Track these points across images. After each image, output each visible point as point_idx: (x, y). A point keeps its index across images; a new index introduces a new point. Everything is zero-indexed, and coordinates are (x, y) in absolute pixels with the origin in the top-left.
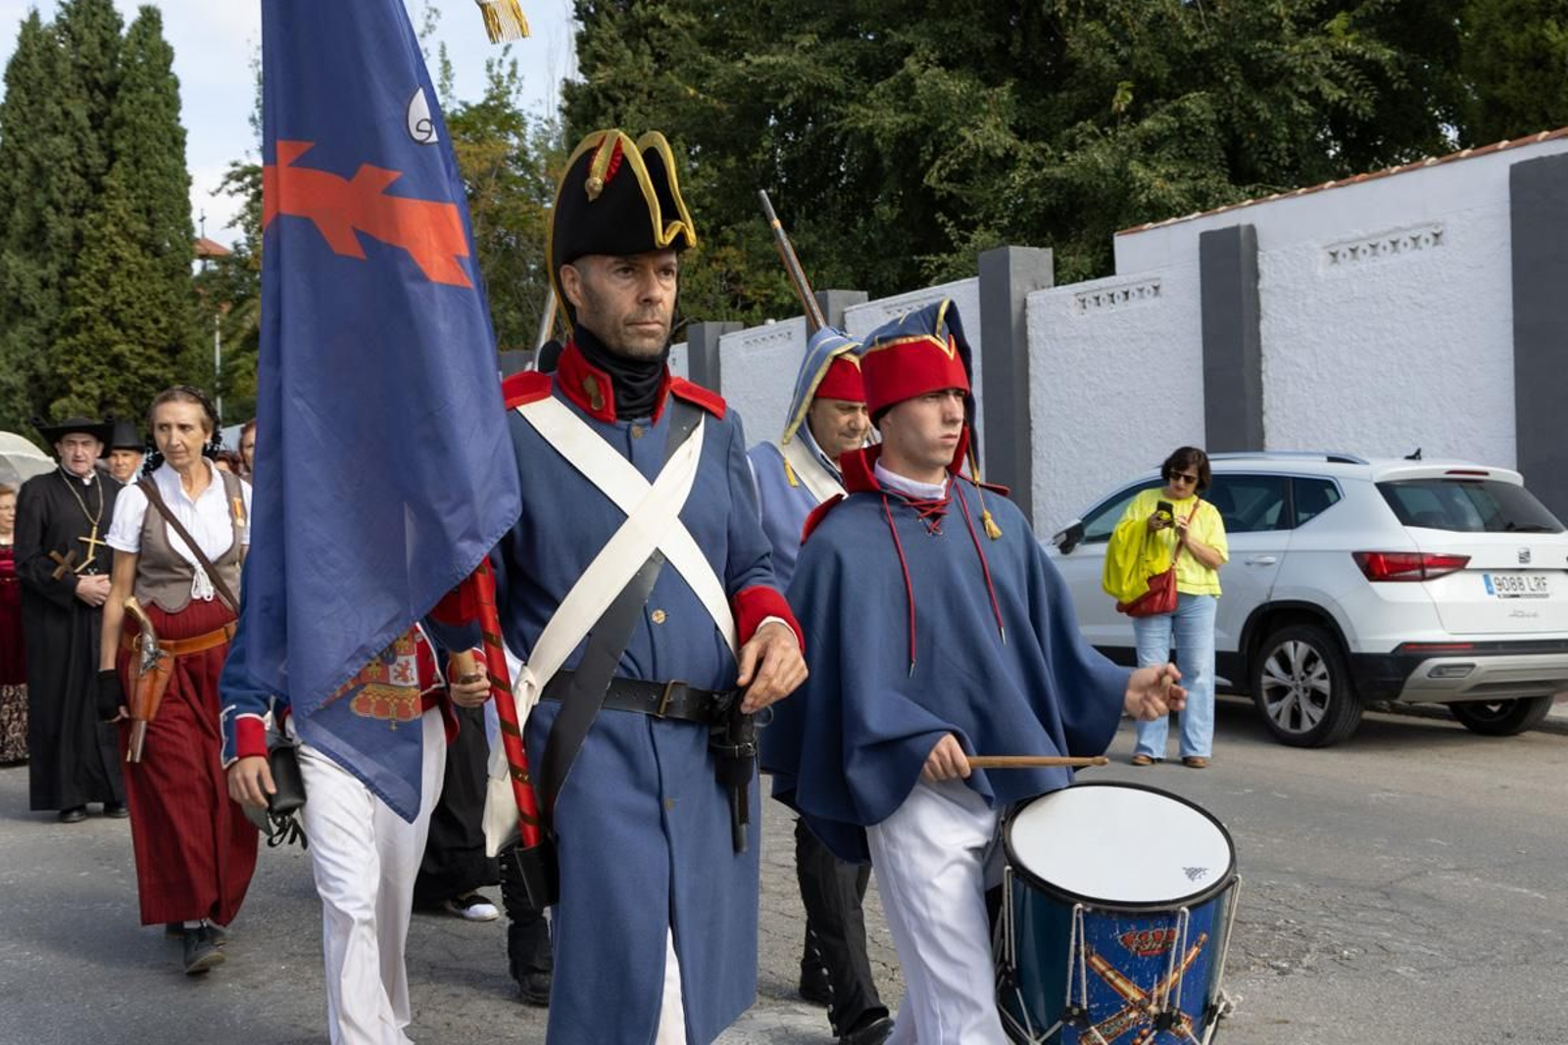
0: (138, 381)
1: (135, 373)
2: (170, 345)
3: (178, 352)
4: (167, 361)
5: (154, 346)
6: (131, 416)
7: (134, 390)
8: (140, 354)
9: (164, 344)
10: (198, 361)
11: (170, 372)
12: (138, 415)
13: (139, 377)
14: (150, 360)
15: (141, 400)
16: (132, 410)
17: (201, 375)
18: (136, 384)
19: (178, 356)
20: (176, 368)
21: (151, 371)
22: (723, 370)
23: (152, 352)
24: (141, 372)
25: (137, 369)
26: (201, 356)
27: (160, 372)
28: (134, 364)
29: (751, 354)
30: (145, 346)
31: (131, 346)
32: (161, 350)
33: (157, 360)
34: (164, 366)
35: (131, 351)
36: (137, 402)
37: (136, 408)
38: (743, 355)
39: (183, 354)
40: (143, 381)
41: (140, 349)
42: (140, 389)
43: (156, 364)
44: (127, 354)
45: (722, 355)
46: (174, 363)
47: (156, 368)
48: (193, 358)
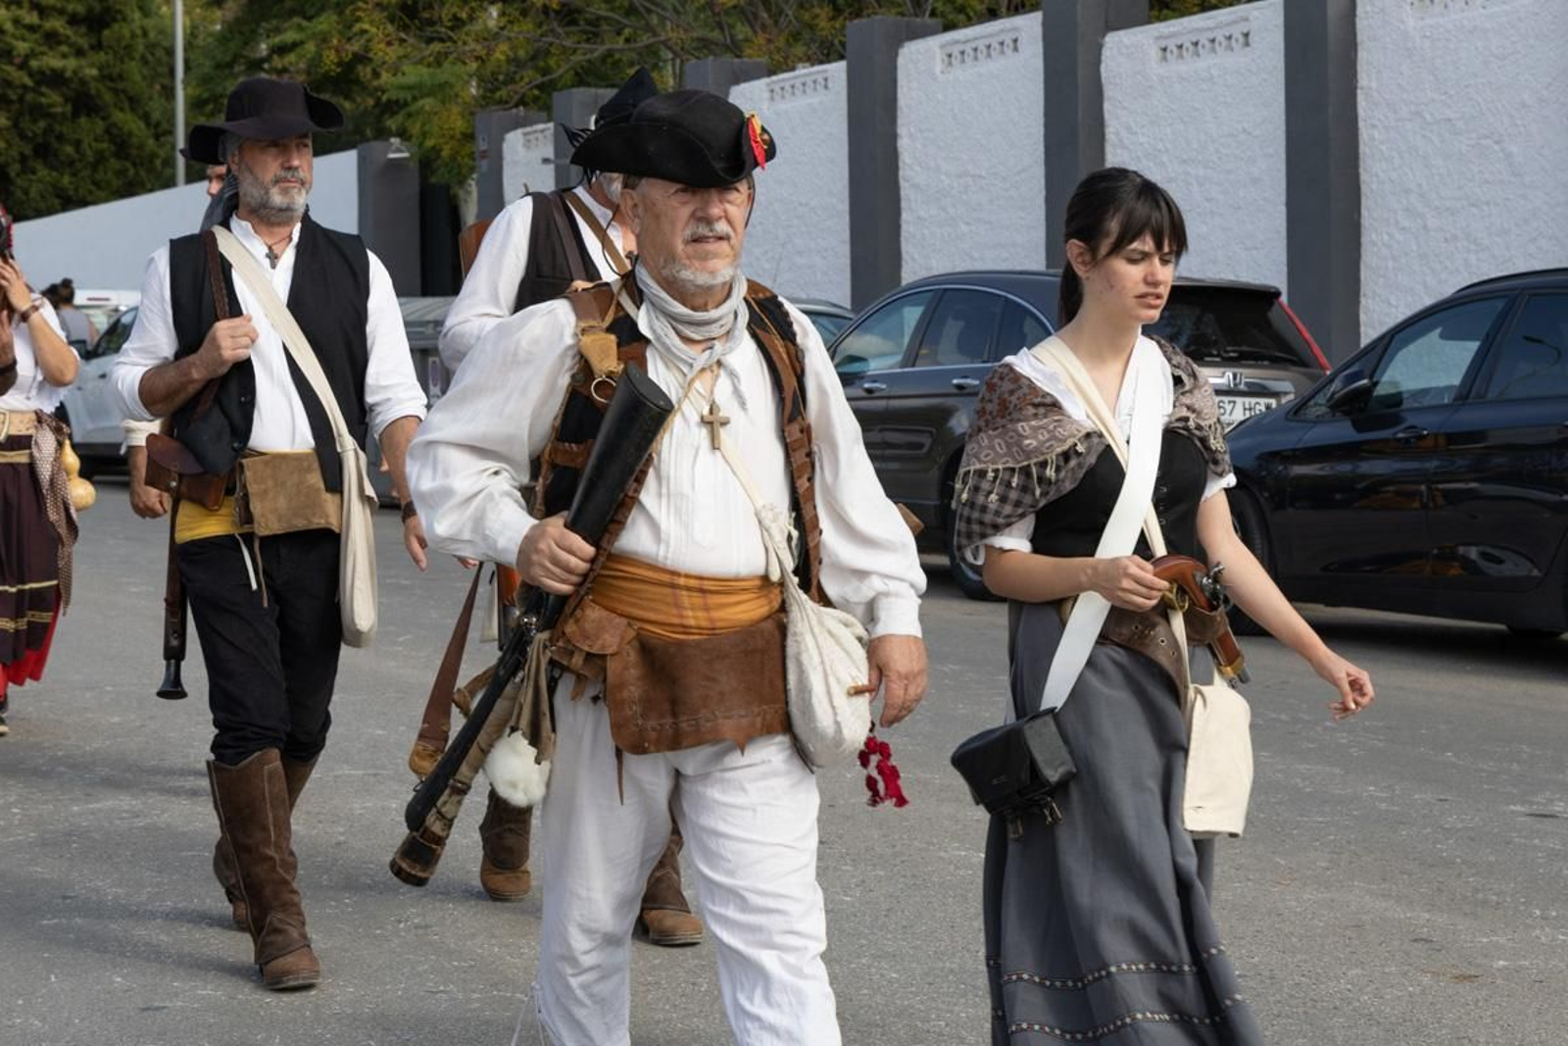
0: (28, 82)
1: (23, 66)
2: (90, 10)
3: (107, 25)
4: (83, 42)
5: (61, 12)
6: (14, 153)
7: (21, 100)
8: (32, 28)
9: (81, 9)
10: (140, 46)
11: (92, 65)
12: (28, 151)
13: (31, 75)
14: (52, 39)
15: (35, 121)
16: (16, 140)
17: (145, 71)
18: (25, 87)
19: (106, 32)
20: (101, 57)
21: (53, 61)
22: (1363, 56)
23: (57, 24)
24: (34, 64)
25: (27, 57)
26: (145, 34)
27: (71, 63)
28: (22, 47)
29: (1428, 21)
30: (43, 11)
31: (16, 11)
32: (73, 20)
33: (66, 41)
34: (79, 53)
35: (16, 22)
36: (26, 123)
37: (22, 136)
38: (1411, 23)
39: (116, 27)
40: (38, 83)
41: (32, 18)
42: (29, 97)
43: (64, 48)
44: (9, 26)
45: (1361, 24)
46: (98, 46)
47: (64, 56)
48: (133, 36)
